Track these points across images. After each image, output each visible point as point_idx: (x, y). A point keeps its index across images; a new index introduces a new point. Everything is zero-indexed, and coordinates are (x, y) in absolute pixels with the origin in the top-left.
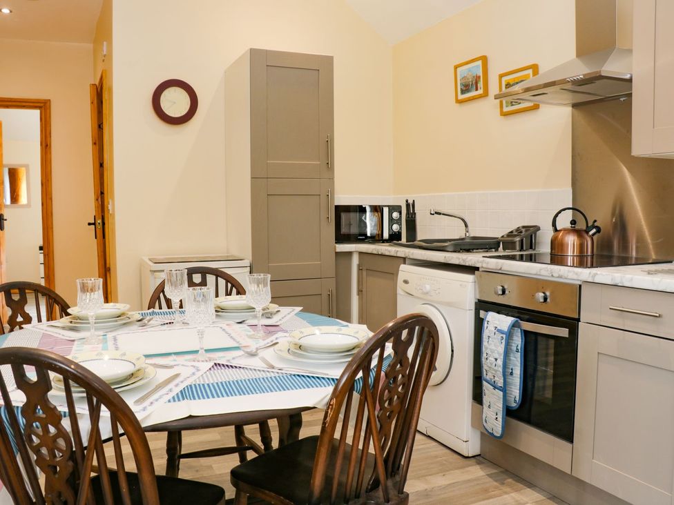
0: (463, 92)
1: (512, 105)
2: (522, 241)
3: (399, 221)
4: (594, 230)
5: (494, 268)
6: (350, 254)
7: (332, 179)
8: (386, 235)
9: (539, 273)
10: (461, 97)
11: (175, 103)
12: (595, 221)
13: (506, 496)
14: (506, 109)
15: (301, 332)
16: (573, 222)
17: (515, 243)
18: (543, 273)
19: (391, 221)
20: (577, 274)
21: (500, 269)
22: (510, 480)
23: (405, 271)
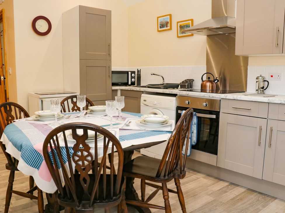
0: (160, 27)
1: (182, 34)
2: (188, 85)
3: (134, 77)
4: (217, 81)
5: (185, 94)
6: (116, 90)
7: (110, 60)
8: (130, 83)
9: (204, 96)
10: (160, 29)
11: (42, 26)
12: (217, 78)
13: (193, 176)
14: (179, 35)
15: (148, 116)
16: (209, 78)
17: (186, 85)
18: (206, 96)
19: (132, 77)
20: (219, 96)
21: (188, 95)
22: (191, 171)
23: (144, 96)
